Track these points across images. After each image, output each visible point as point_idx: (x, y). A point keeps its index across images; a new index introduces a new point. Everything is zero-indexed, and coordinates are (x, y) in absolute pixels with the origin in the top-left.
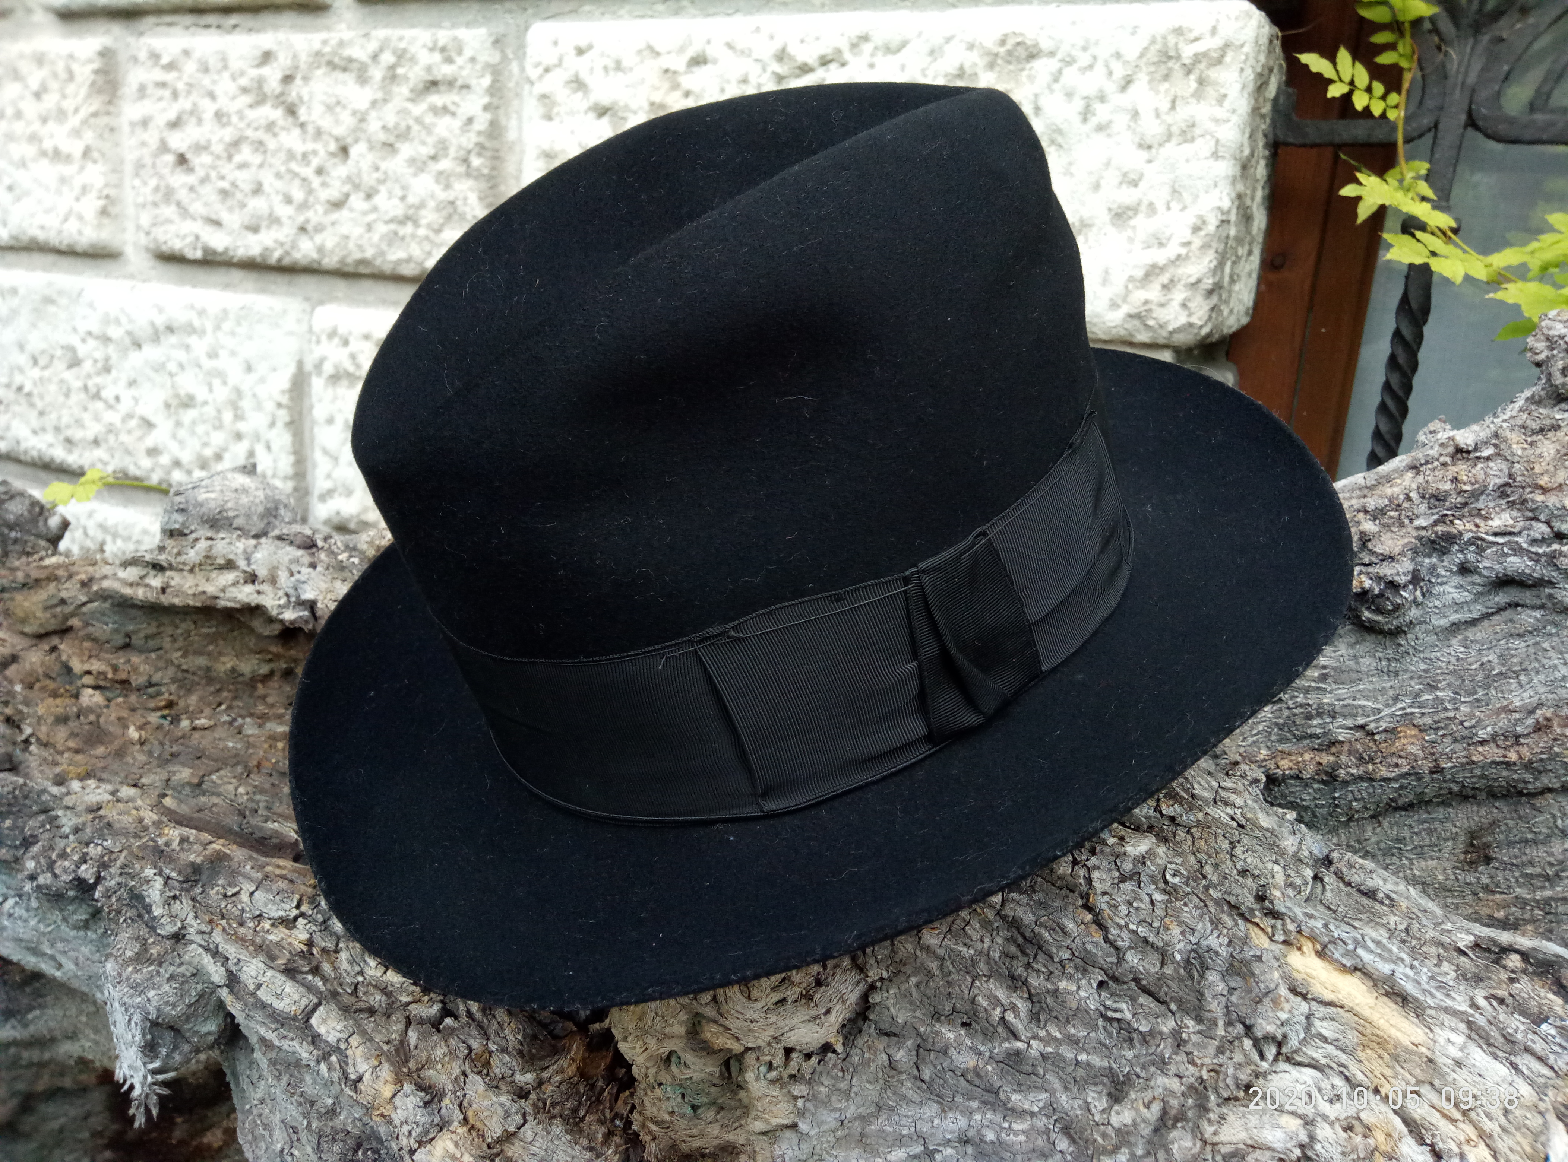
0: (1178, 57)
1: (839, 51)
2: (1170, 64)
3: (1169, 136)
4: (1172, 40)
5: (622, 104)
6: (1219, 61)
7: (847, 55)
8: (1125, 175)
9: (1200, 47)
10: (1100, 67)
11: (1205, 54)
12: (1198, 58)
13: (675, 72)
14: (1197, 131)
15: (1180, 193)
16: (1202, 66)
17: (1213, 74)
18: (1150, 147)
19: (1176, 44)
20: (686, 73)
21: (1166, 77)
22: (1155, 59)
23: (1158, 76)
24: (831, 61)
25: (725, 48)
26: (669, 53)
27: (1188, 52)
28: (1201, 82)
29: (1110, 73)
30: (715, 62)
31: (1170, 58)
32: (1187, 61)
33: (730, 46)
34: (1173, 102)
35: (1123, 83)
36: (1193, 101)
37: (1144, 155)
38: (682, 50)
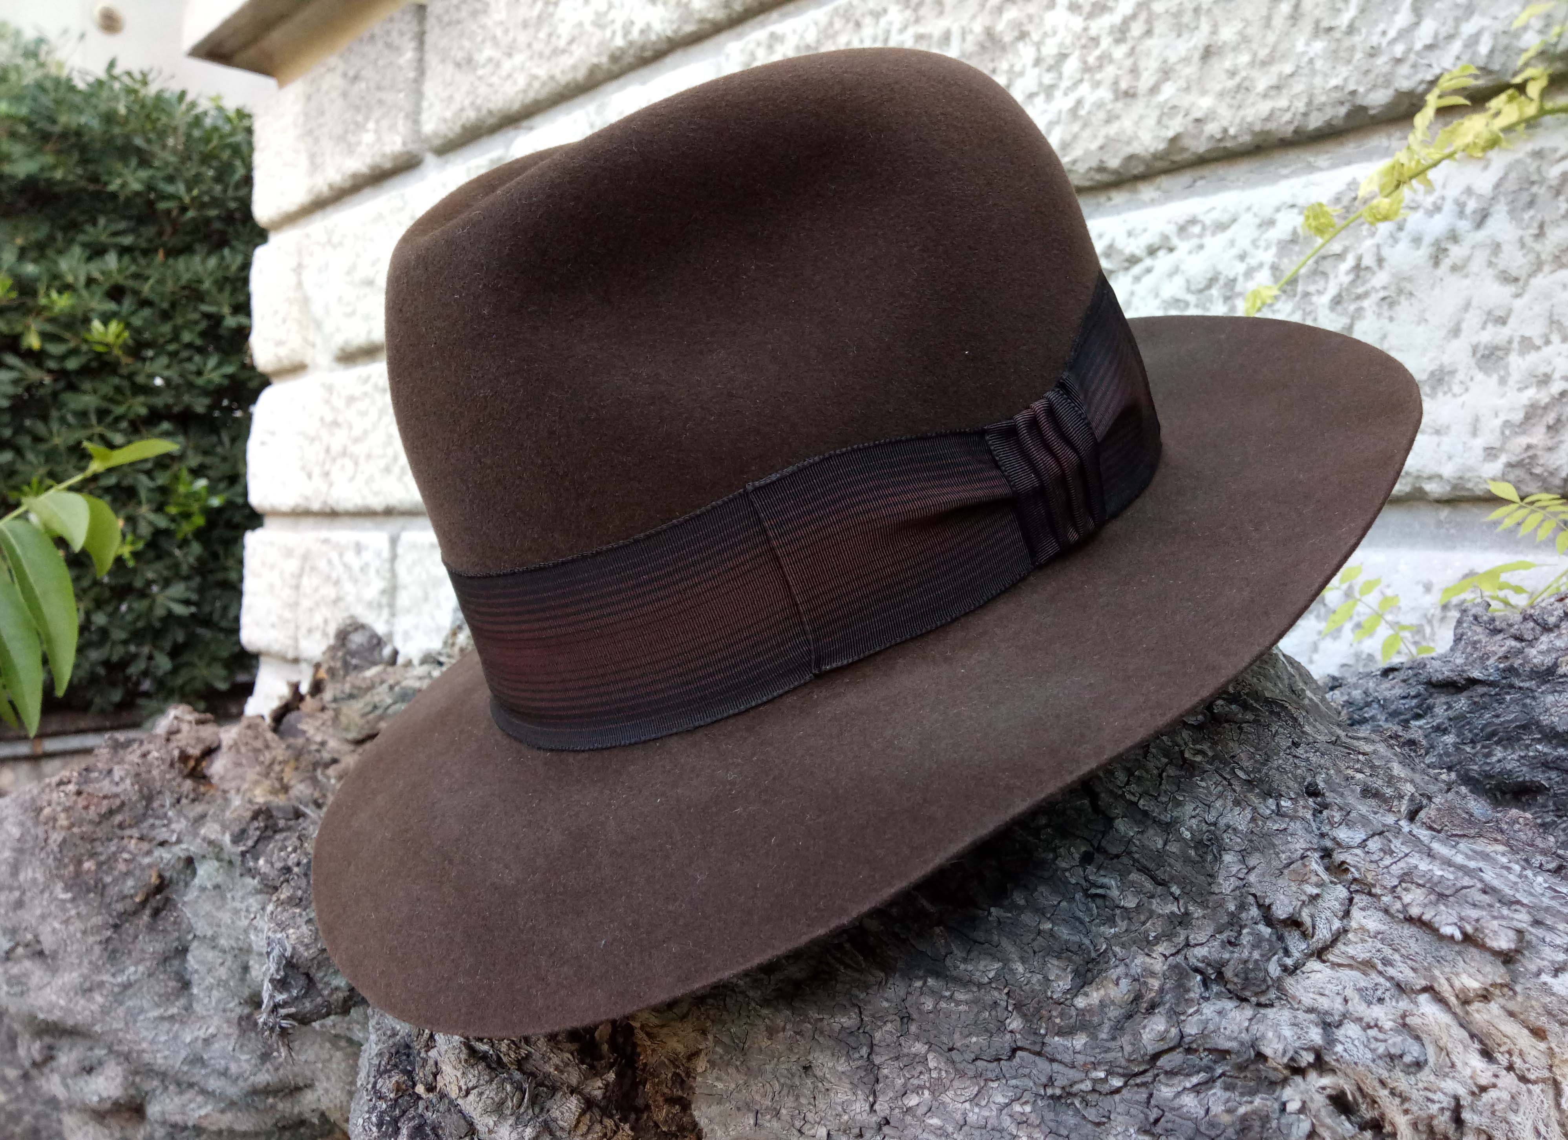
1: (1166, 238)
7: (1174, 240)
8: (1489, 313)
18: (1516, 280)
24: (1160, 248)
37: (1512, 289)
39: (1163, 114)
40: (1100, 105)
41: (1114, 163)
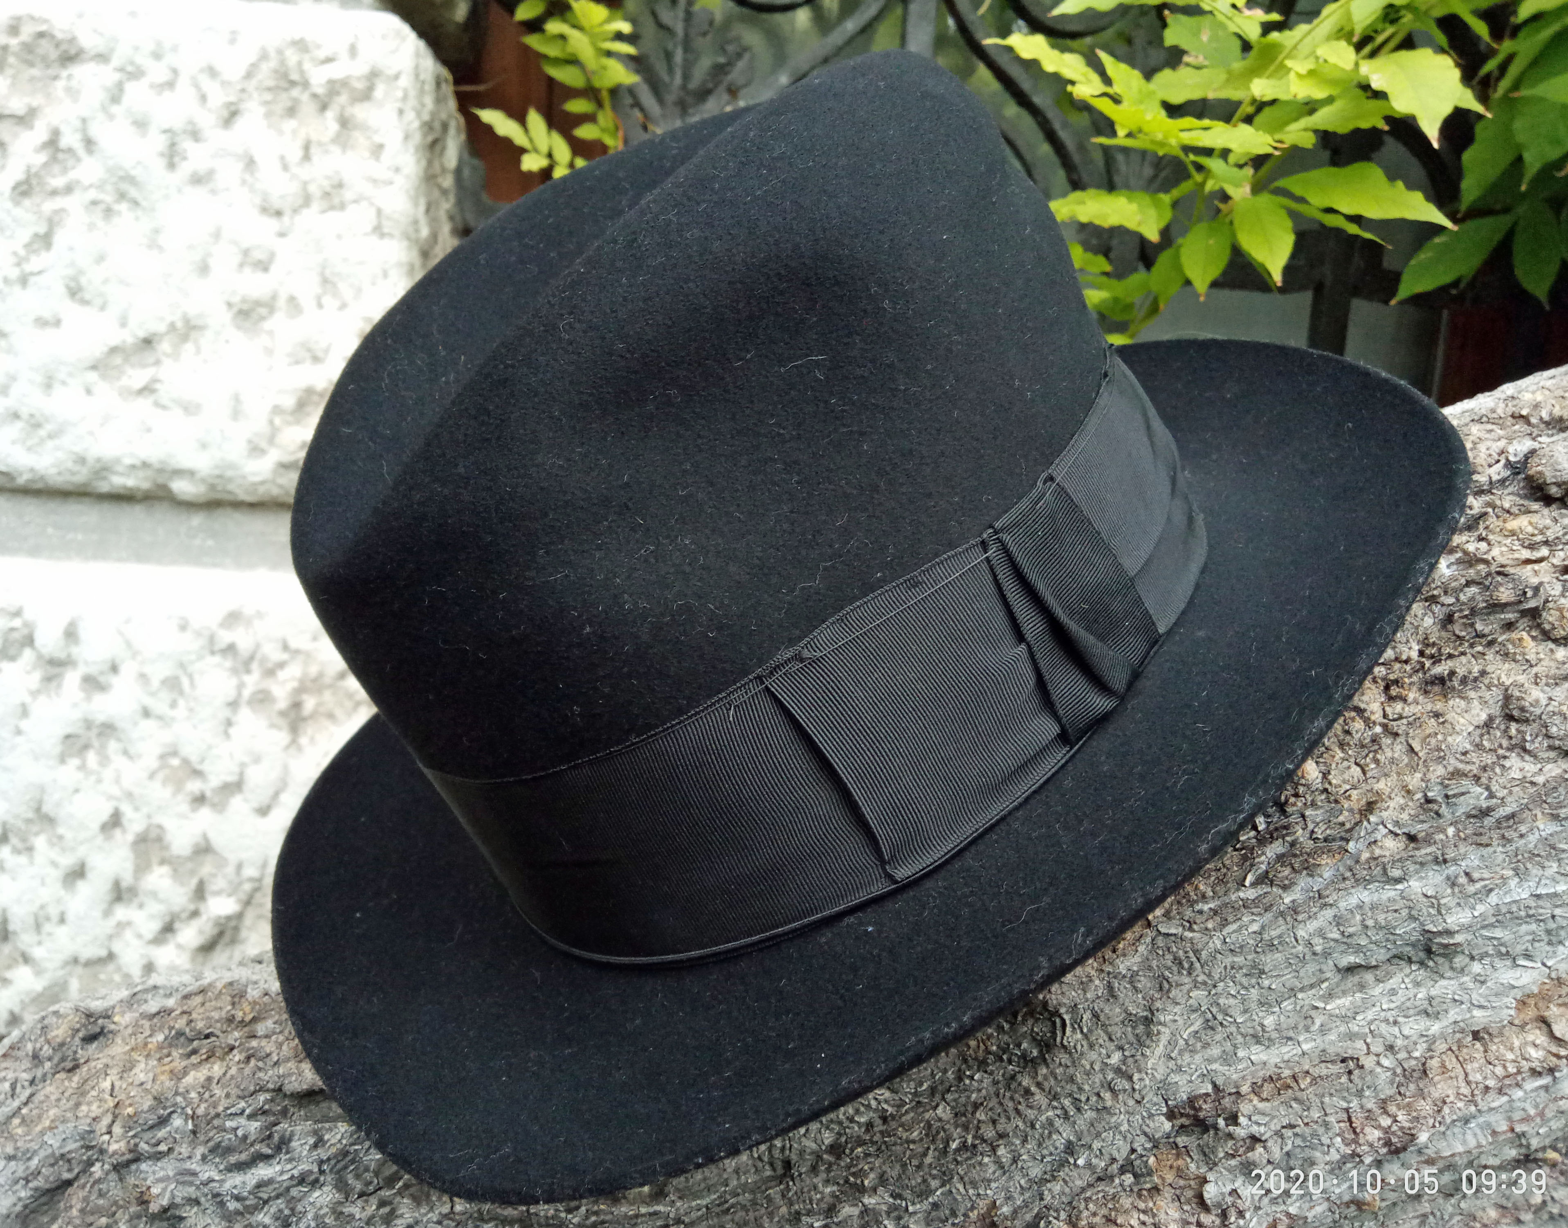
0: (306, 84)
2: (295, 92)
3: (307, 200)
4: (292, 57)
6: (366, 95)
9: (336, 71)
10: (184, 87)
11: (344, 83)
12: (335, 87)
14: (348, 195)
15: (334, 285)
16: (343, 99)
17: (360, 112)
19: (300, 63)
21: (291, 111)
22: (271, 83)
23: (279, 108)
27: (319, 78)
28: (344, 122)
29: (203, 98)
31: (293, 83)
32: (320, 91)
34: (307, 147)
35: (225, 114)
36: (336, 150)
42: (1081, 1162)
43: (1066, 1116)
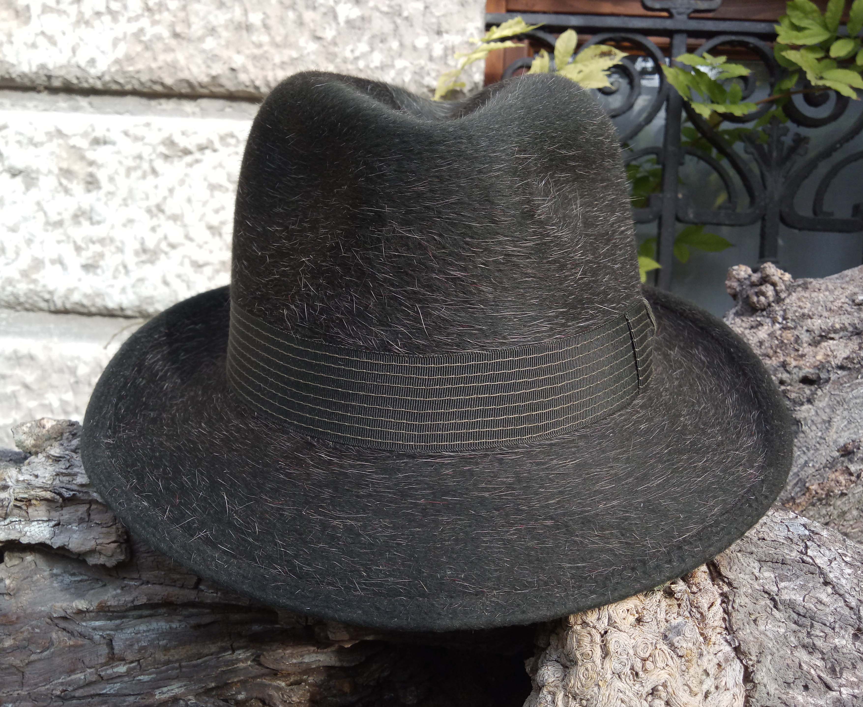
1: (211, 142)
5: (34, 168)
7: (217, 145)
13: (80, 149)
20: (88, 150)
24: (206, 148)
25: (123, 136)
26: (75, 135)
30: (113, 143)
33: (126, 134)
38: (85, 135)
39: (208, 58)
40: (159, 38)
41: (169, 81)
42: (810, 465)
43: (804, 453)
